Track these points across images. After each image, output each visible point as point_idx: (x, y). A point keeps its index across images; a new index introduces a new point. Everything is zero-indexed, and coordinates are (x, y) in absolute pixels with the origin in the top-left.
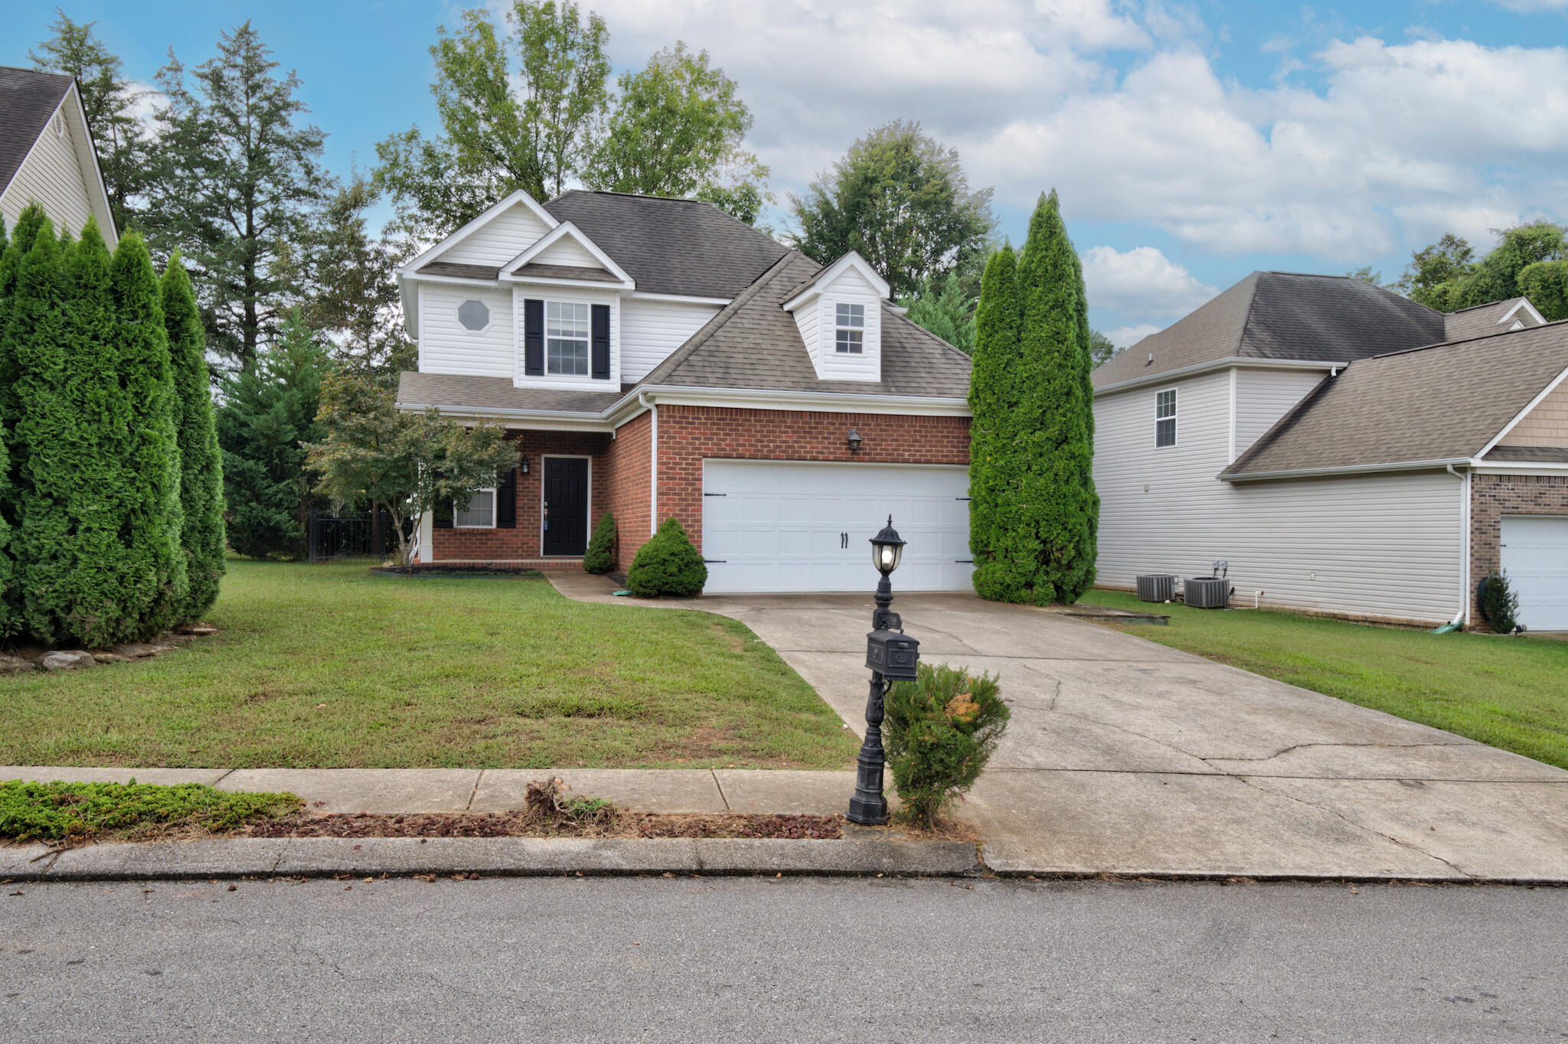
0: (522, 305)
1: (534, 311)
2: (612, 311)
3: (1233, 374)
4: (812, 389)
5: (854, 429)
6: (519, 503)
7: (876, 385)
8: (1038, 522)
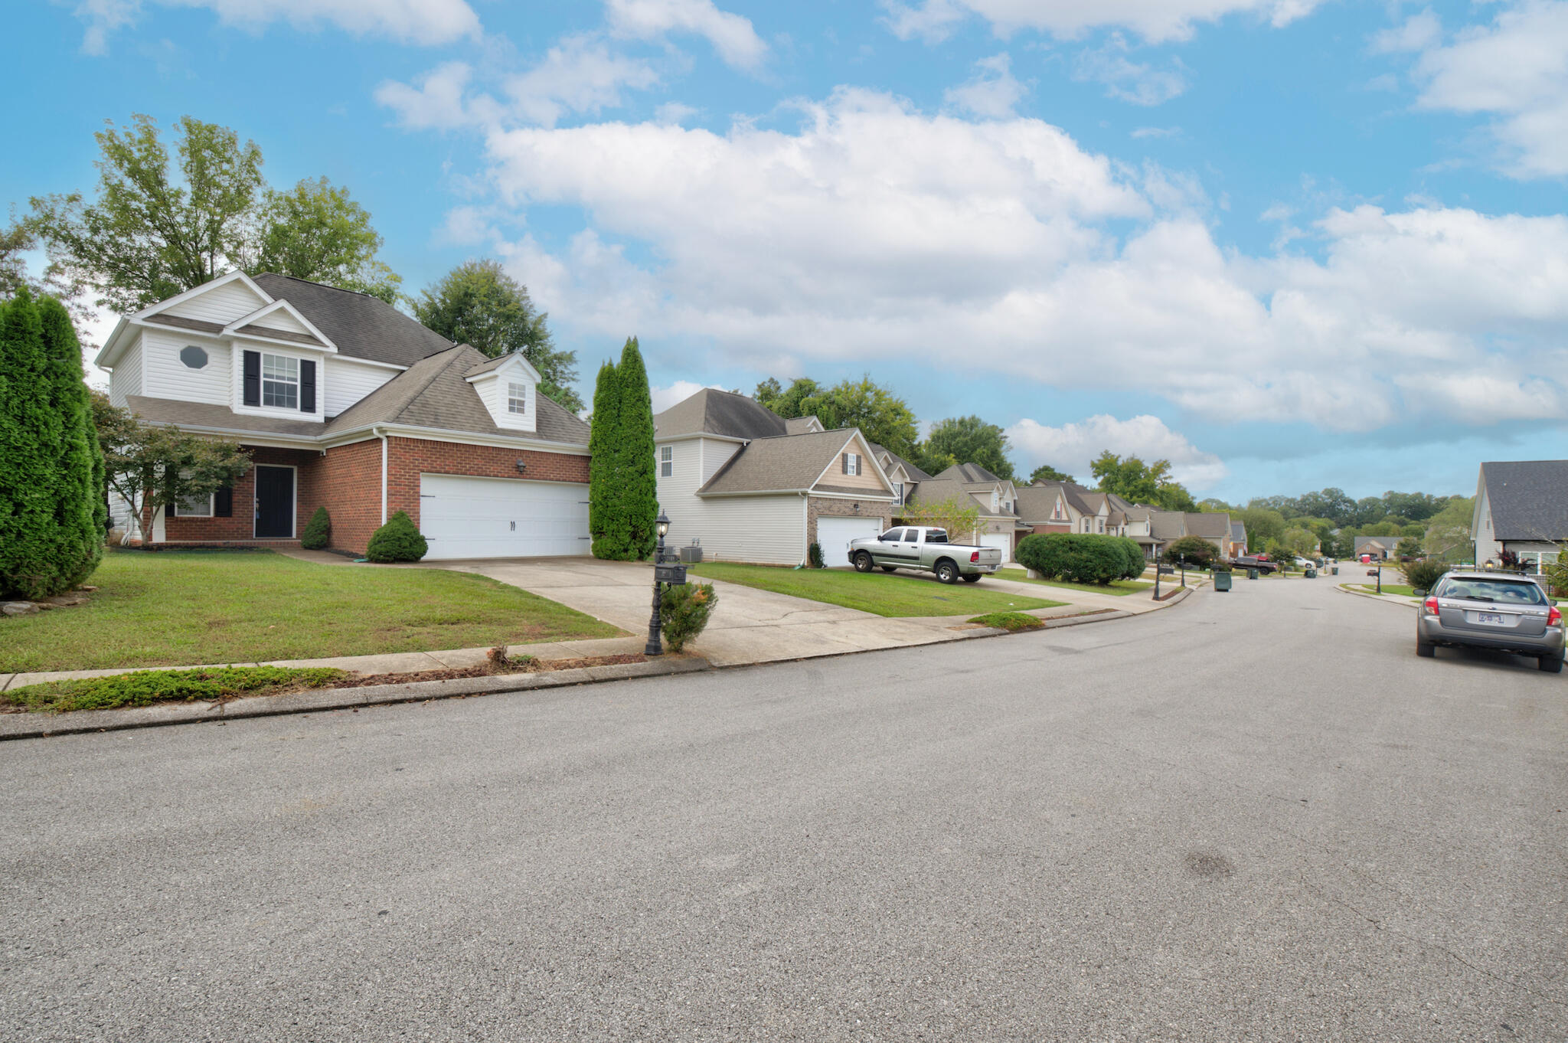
0: (242, 354)
1: (251, 361)
2: (317, 365)
3: (702, 441)
4: (496, 433)
5: (520, 459)
6: (235, 499)
7: (533, 433)
8: (631, 516)
